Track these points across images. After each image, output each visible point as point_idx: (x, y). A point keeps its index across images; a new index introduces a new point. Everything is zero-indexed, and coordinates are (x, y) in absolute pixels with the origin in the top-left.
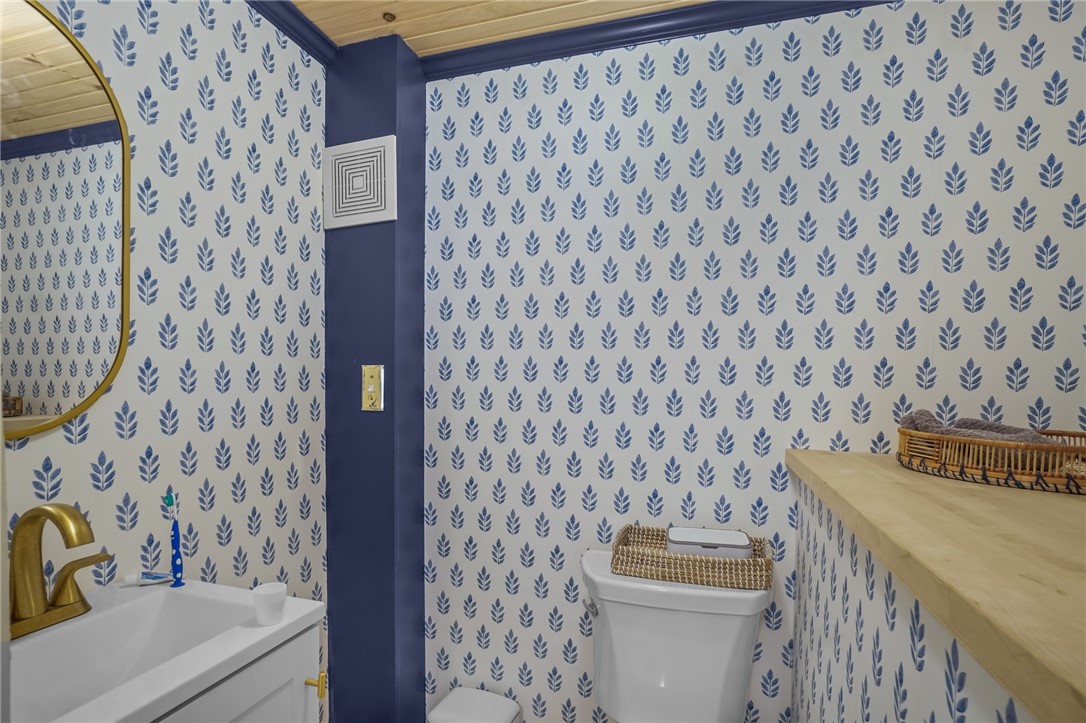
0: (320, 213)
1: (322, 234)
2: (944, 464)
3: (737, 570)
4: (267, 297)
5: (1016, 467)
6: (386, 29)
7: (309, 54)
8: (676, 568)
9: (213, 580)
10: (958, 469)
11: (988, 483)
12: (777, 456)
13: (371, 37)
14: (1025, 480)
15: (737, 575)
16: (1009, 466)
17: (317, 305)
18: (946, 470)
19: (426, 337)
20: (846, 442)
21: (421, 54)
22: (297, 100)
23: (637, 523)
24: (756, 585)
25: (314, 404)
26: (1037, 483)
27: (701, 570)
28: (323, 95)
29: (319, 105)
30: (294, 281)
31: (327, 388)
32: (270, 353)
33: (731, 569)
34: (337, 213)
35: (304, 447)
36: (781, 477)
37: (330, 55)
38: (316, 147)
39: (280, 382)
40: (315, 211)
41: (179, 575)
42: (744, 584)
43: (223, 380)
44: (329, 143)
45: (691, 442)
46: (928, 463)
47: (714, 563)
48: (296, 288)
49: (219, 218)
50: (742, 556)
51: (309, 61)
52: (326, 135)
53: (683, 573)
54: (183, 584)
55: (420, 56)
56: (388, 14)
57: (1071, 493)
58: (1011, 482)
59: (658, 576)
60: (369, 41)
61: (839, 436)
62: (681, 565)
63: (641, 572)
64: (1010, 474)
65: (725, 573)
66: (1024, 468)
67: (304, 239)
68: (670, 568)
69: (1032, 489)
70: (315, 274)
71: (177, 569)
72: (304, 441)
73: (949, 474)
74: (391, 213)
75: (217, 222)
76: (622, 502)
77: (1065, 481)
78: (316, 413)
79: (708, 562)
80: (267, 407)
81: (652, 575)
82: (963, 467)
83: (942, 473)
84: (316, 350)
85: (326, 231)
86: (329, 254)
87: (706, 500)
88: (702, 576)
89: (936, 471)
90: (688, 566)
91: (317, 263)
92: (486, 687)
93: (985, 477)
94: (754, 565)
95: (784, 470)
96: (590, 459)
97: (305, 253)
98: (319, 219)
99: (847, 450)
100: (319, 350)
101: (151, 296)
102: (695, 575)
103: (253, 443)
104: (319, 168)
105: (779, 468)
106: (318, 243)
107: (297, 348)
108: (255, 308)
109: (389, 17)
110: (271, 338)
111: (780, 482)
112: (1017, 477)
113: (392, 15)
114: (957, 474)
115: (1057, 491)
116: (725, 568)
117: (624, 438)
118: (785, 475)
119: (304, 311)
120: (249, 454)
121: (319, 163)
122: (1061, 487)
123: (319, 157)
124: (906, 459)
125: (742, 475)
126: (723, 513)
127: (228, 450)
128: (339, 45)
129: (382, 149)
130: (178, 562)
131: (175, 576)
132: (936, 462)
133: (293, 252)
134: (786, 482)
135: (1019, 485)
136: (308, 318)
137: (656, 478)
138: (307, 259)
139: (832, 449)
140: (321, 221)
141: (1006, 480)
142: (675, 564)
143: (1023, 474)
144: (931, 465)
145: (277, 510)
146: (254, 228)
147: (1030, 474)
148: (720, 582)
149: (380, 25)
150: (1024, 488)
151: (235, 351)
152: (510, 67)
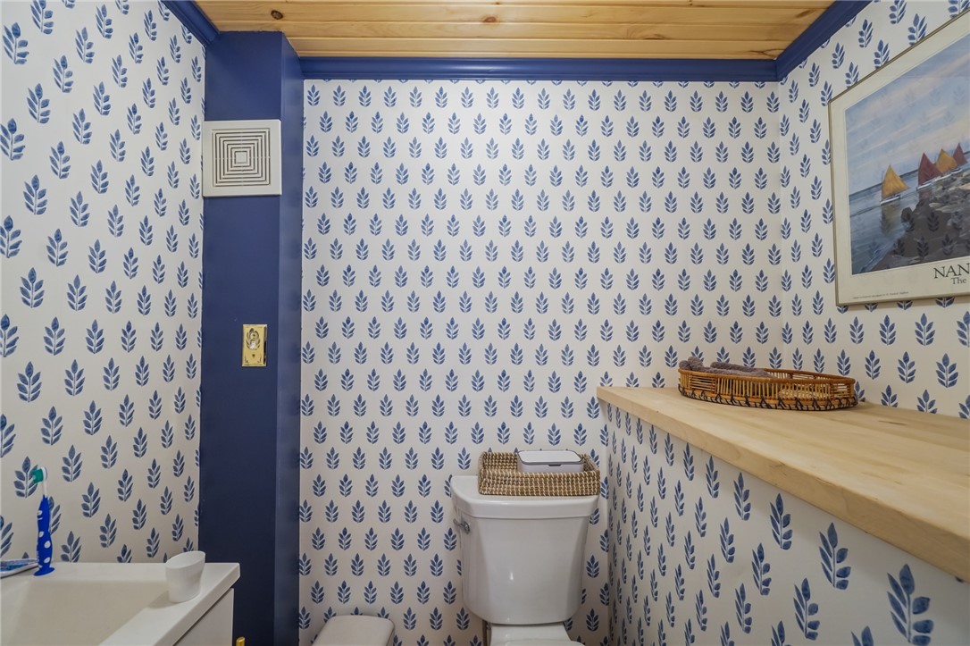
0: (199, 181)
1: (201, 202)
2: (719, 394)
3: (577, 481)
4: (146, 257)
5: (766, 395)
6: (272, 25)
7: (190, 31)
8: (532, 484)
9: (76, 558)
10: (730, 397)
11: (749, 406)
12: (592, 392)
13: (256, 29)
14: (772, 402)
15: (577, 485)
16: (762, 394)
17: (196, 267)
18: (721, 399)
19: (303, 299)
20: (636, 381)
21: (301, 54)
22: (178, 72)
23: (490, 450)
24: (591, 491)
25: (191, 362)
26: (779, 404)
27: (551, 484)
28: (203, 72)
29: (199, 81)
30: (173, 243)
31: (203, 347)
32: (147, 313)
33: (572, 481)
34: (218, 182)
35: (180, 404)
36: (594, 407)
37: (212, 38)
38: (196, 119)
39: (157, 341)
40: (195, 178)
41: (47, 560)
42: (582, 492)
43: (95, 339)
44: (207, 118)
45: (530, 384)
46: (707, 394)
47: (560, 477)
48: (175, 250)
49: (95, 173)
50: (578, 469)
51: (190, 38)
52: (205, 110)
53: (537, 488)
54: (53, 569)
55: (299, 55)
56: (276, 12)
57: (798, 410)
58: (764, 405)
59: (517, 493)
60: (253, 32)
61: (632, 376)
62: (536, 482)
63: (504, 491)
64: (763, 400)
65: (568, 484)
66: (770, 395)
67: (184, 203)
68: (527, 485)
69: (776, 408)
70: (194, 238)
71: (44, 553)
72: (179, 398)
73: (723, 401)
74: (276, 188)
75: (93, 177)
76: (478, 435)
77: (794, 402)
78: (192, 370)
79: (555, 477)
80: (143, 366)
81: (513, 492)
82: (732, 396)
83: (718, 400)
84: (193, 310)
85: (204, 198)
86: (206, 219)
87: (541, 428)
88: (551, 489)
89: (714, 399)
90: (541, 482)
91: (196, 228)
92: (360, 612)
93: (747, 402)
94: (589, 477)
95: (596, 402)
96: (451, 401)
97: (185, 217)
98: (197, 187)
99: (637, 386)
100: (196, 310)
101: (11, 248)
102: (546, 488)
103: (126, 404)
104: (198, 139)
105: (593, 400)
106: (197, 209)
107: (174, 308)
108: (133, 267)
109: (277, 15)
110: (149, 297)
111: (593, 411)
112: (767, 401)
113: (280, 13)
114: (729, 401)
115: (791, 409)
116: (568, 481)
117: (478, 382)
118: (597, 406)
119: (183, 273)
120: (121, 415)
121: (199, 134)
122: (793, 407)
123: (198, 128)
124: (689, 392)
125: (567, 407)
126: (555, 437)
127: (99, 412)
128: (221, 29)
129: (267, 131)
130: (47, 545)
131: (41, 562)
132: (713, 393)
133: (173, 215)
134: (598, 411)
135: (769, 407)
136: (187, 279)
137: (504, 414)
138: (187, 223)
139: (628, 386)
140: (200, 188)
141: (761, 403)
142: (531, 482)
143: (770, 399)
144: (709, 396)
145: (150, 470)
146: (133, 188)
147: (775, 399)
148: (565, 493)
149: (268, 20)
150: (771, 408)
151: (110, 309)
152: (381, 79)
